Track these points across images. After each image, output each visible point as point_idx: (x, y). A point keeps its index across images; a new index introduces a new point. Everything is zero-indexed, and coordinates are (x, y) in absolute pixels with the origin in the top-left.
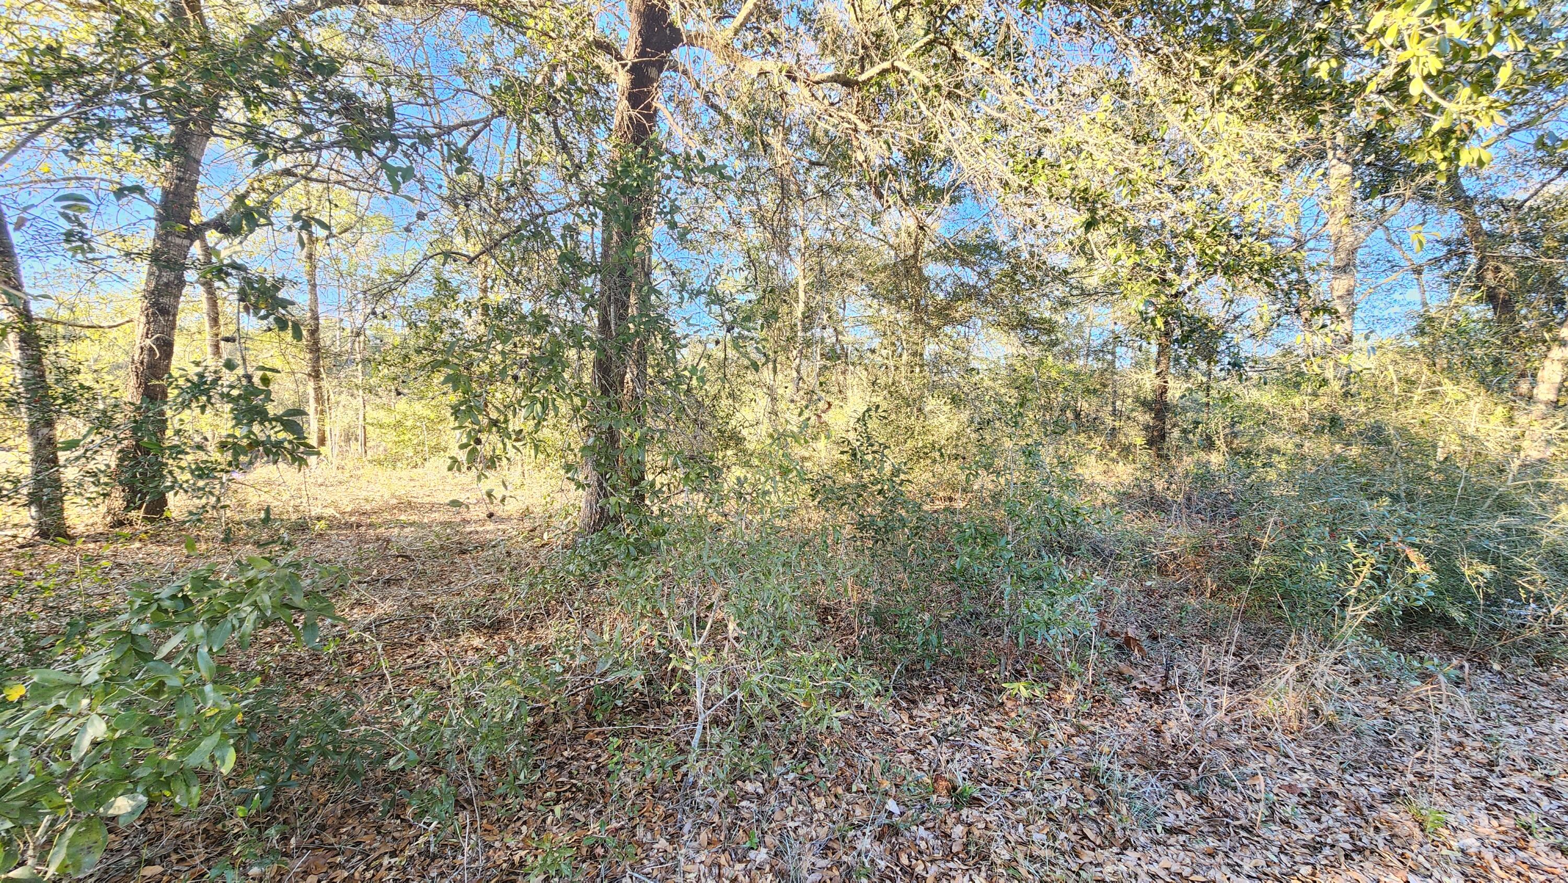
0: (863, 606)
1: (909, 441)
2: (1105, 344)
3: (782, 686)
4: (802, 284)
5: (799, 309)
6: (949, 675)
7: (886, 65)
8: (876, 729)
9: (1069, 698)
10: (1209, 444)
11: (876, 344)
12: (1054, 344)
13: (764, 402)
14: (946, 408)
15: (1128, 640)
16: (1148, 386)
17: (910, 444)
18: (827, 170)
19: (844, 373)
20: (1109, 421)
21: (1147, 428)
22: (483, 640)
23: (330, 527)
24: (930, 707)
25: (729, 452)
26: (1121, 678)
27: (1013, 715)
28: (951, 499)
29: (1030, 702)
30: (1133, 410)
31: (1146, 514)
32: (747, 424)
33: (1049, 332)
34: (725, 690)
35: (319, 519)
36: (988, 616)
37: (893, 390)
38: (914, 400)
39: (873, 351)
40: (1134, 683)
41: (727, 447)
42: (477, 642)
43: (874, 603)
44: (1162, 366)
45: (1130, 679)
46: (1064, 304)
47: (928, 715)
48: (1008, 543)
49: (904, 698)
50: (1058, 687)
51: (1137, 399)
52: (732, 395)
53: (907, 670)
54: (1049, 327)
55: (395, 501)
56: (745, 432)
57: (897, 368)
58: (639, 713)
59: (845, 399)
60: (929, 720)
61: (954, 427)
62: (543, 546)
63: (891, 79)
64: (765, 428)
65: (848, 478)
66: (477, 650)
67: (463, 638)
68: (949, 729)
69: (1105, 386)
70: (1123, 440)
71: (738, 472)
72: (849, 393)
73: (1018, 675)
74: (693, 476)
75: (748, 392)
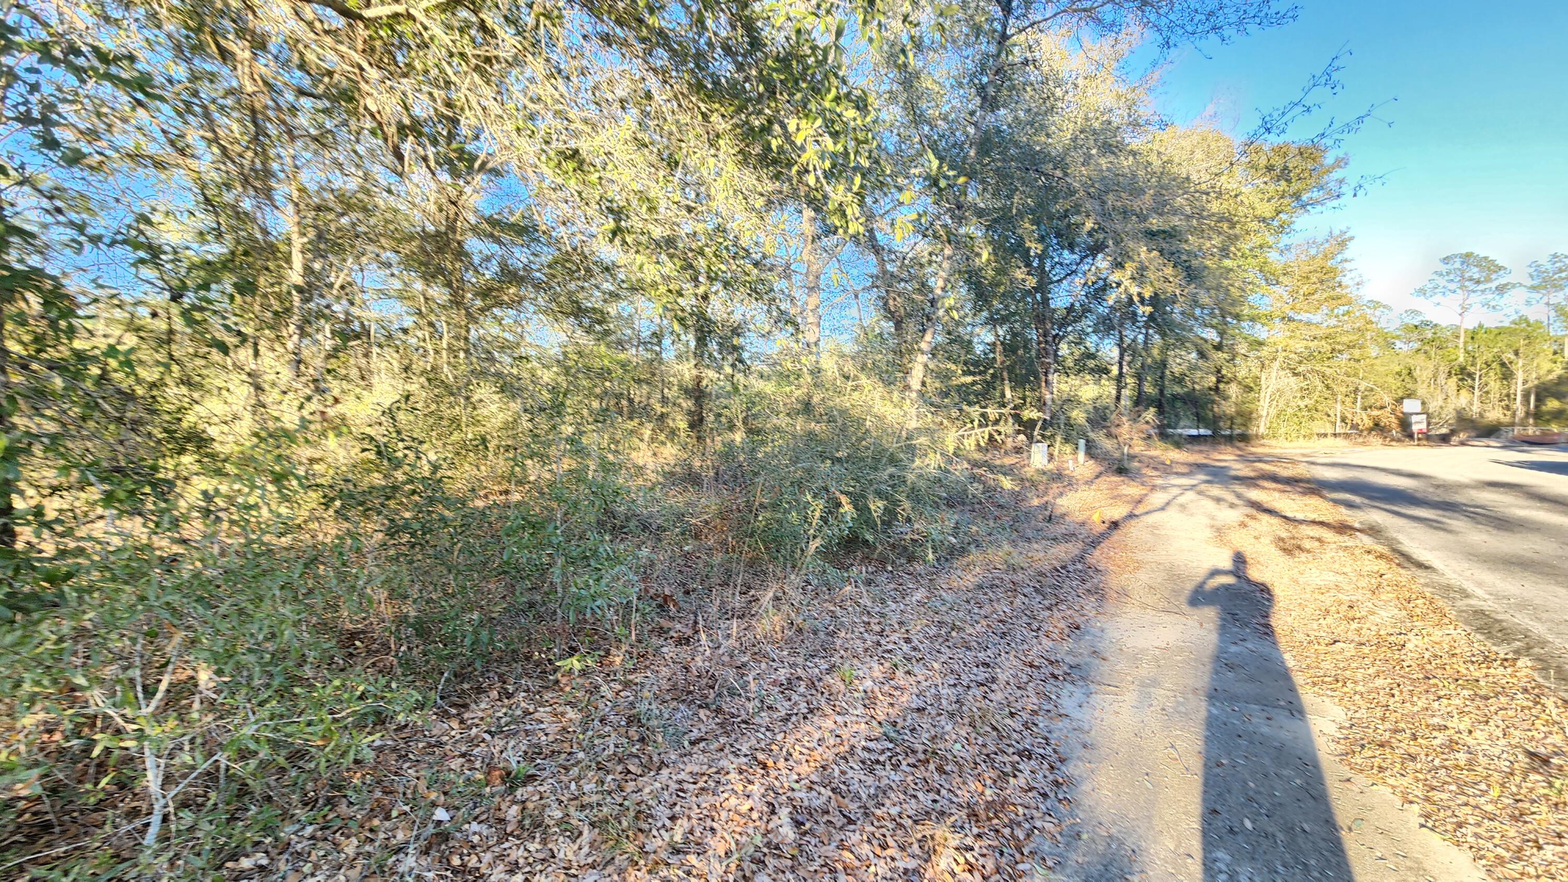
0: (401, 620)
1: (456, 434)
2: (652, 336)
4: (298, 242)
5: (295, 276)
6: (504, 669)
8: (421, 745)
9: (618, 660)
10: (732, 427)
11: (408, 322)
12: (607, 333)
13: (242, 393)
14: (496, 397)
15: (666, 598)
16: (687, 376)
17: (456, 436)
18: (328, 104)
19: (366, 355)
20: (659, 408)
21: (690, 413)
24: (483, 706)
25: (187, 459)
26: (662, 632)
27: (568, 689)
28: (507, 492)
29: (584, 673)
30: (677, 397)
31: (686, 490)
32: (216, 420)
33: (601, 322)
34: (200, 759)
36: (544, 603)
37: (432, 377)
38: (459, 389)
39: (405, 331)
40: (672, 633)
41: (182, 451)
43: (413, 614)
44: (699, 358)
45: (668, 631)
46: (614, 296)
47: (480, 714)
48: (556, 528)
49: (454, 705)
50: (608, 653)
51: (681, 387)
52: (186, 382)
53: (456, 676)
54: (602, 317)
56: (213, 431)
57: (437, 352)
58: (32, 839)
59: (369, 387)
60: (482, 719)
61: (508, 416)
63: (406, 26)
64: (246, 425)
65: (377, 479)
68: (503, 721)
69: (654, 375)
70: (671, 424)
71: (203, 483)
72: (375, 380)
73: (573, 651)
74: (122, 495)
75: (216, 380)
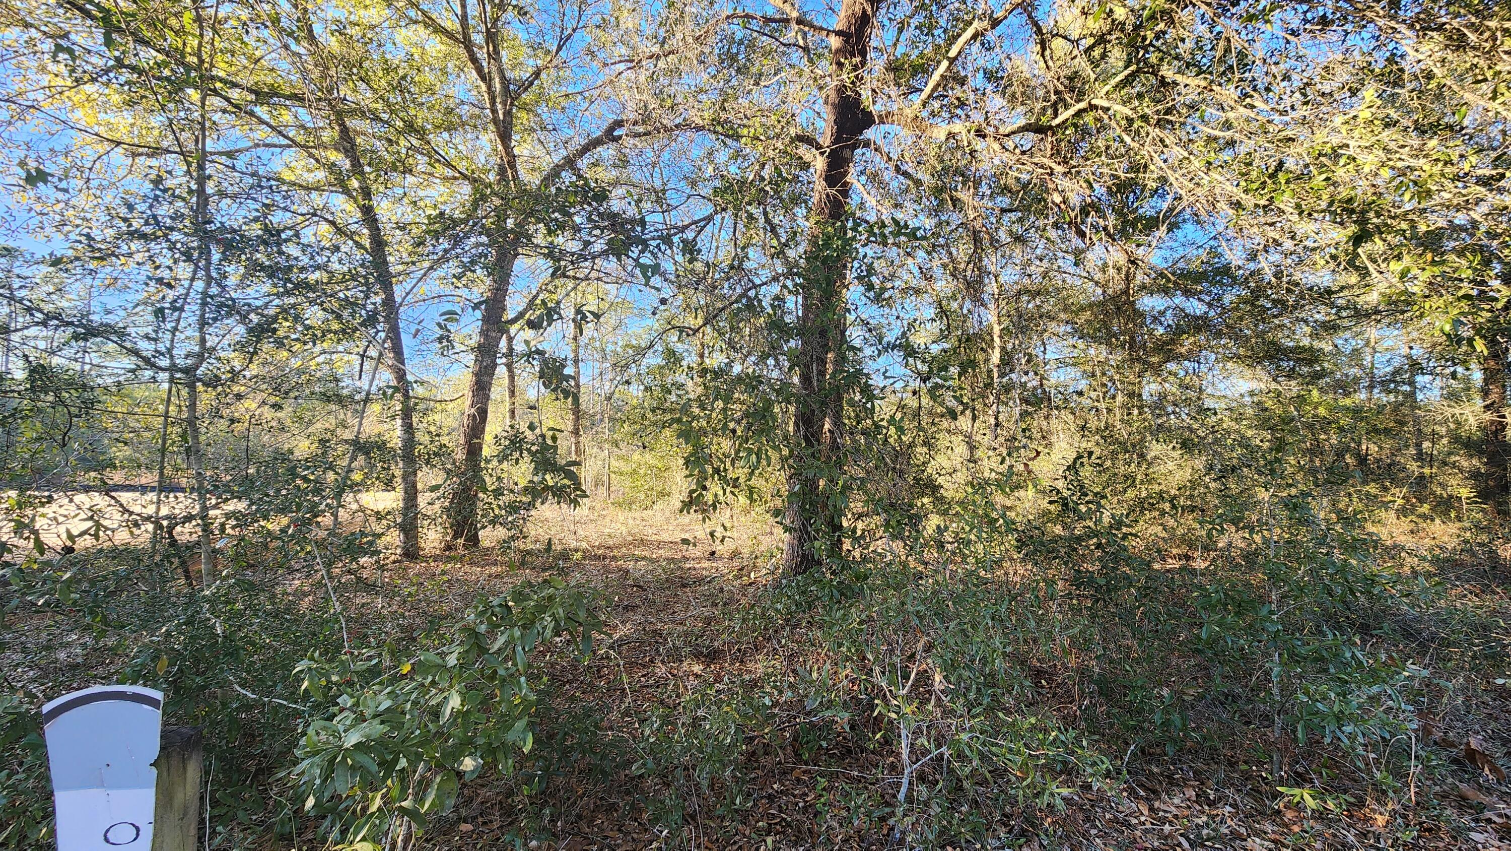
0: (1083, 672)
1: (1129, 491)
2: (1397, 372)
3: (994, 749)
4: (997, 329)
5: (996, 357)
6: (1200, 765)
7: (1082, 105)
8: (1108, 816)
9: (1381, 820)
11: (1083, 385)
12: (1317, 376)
13: (961, 450)
14: (1177, 454)
15: (1471, 754)
16: (1472, 422)
17: (1130, 494)
18: (1020, 214)
19: (1047, 417)
20: (1413, 467)
21: (1475, 475)
22: (702, 667)
23: (584, 558)
24: (1176, 801)
25: (926, 500)
26: (1463, 805)
27: (1296, 829)
28: (1188, 558)
29: (1320, 815)
30: (1450, 454)
31: (1486, 589)
32: (943, 472)
33: (1310, 363)
34: (933, 746)
35: (577, 550)
36: (1249, 701)
37: (1106, 434)
38: (1133, 445)
39: (1080, 394)
40: (1488, 814)
41: (923, 495)
42: (697, 668)
43: (1097, 670)
44: (1494, 397)
45: (1481, 808)
46: (1330, 328)
47: (1175, 811)
48: (1272, 613)
49: (1141, 786)
50: (1361, 803)
51: (1456, 439)
52: (926, 443)
53: (1143, 751)
54: (1311, 356)
55: (631, 538)
56: (940, 480)
57: (1109, 410)
58: (842, 757)
59: (1049, 445)
60: (1176, 817)
61: (1187, 474)
62: (750, 584)
63: (1089, 118)
64: (961, 477)
65: (1058, 530)
66: (697, 676)
67: (685, 664)
68: (1205, 832)
69: (1402, 423)
70: (1439, 491)
71: (935, 520)
72: (1054, 439)
73: (1300, 780)
74: (893, 523)
75: (943, 440)
